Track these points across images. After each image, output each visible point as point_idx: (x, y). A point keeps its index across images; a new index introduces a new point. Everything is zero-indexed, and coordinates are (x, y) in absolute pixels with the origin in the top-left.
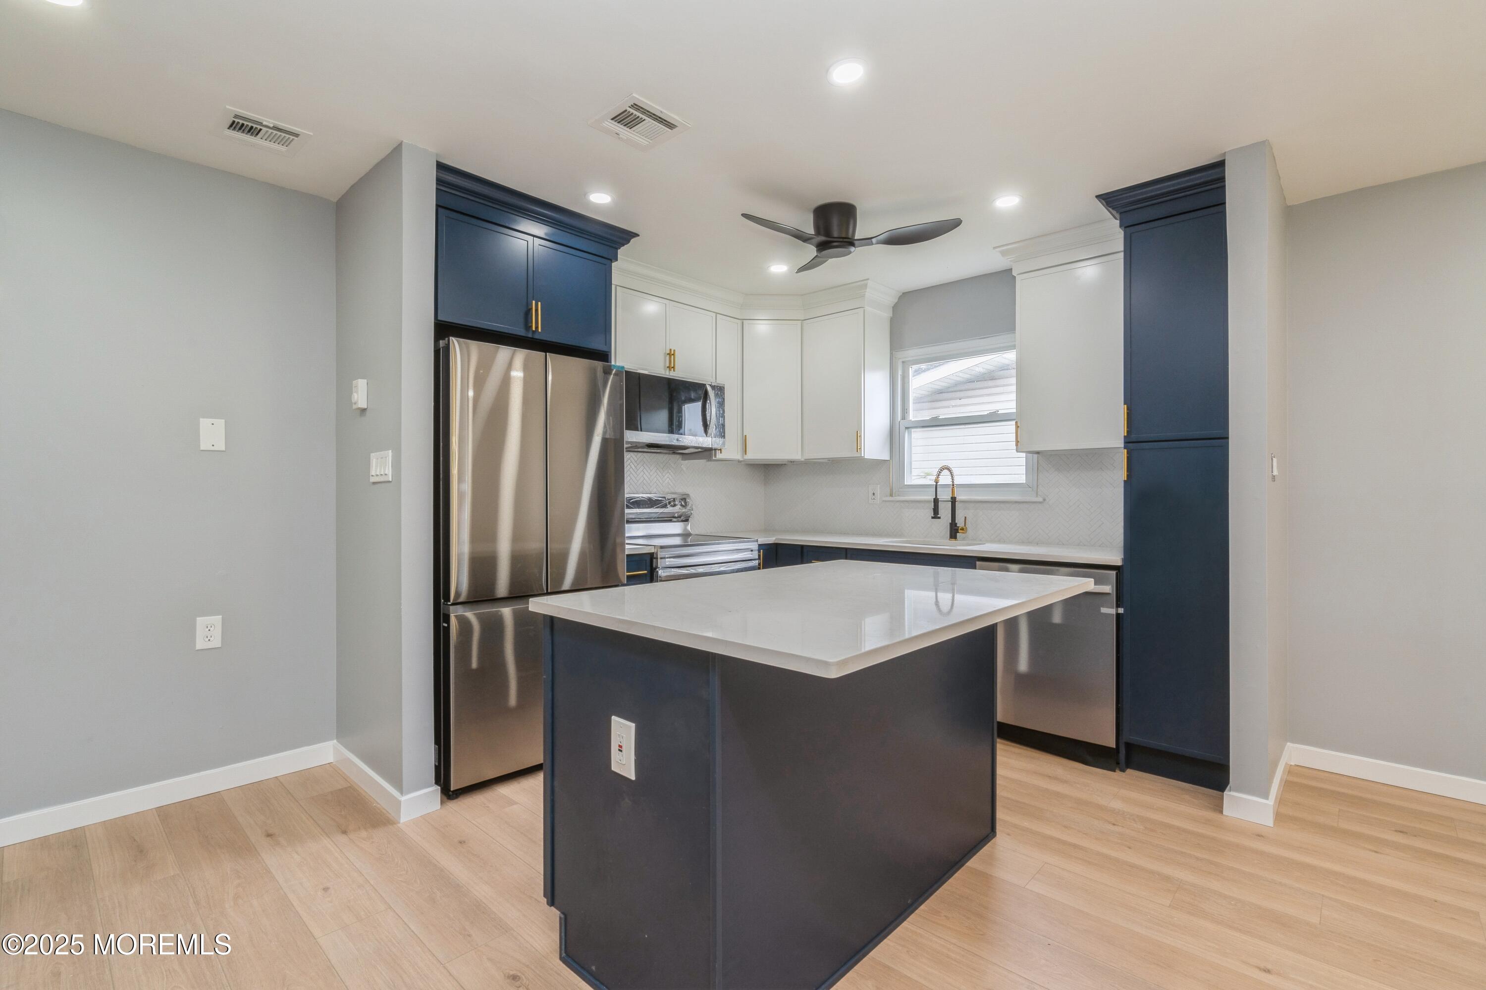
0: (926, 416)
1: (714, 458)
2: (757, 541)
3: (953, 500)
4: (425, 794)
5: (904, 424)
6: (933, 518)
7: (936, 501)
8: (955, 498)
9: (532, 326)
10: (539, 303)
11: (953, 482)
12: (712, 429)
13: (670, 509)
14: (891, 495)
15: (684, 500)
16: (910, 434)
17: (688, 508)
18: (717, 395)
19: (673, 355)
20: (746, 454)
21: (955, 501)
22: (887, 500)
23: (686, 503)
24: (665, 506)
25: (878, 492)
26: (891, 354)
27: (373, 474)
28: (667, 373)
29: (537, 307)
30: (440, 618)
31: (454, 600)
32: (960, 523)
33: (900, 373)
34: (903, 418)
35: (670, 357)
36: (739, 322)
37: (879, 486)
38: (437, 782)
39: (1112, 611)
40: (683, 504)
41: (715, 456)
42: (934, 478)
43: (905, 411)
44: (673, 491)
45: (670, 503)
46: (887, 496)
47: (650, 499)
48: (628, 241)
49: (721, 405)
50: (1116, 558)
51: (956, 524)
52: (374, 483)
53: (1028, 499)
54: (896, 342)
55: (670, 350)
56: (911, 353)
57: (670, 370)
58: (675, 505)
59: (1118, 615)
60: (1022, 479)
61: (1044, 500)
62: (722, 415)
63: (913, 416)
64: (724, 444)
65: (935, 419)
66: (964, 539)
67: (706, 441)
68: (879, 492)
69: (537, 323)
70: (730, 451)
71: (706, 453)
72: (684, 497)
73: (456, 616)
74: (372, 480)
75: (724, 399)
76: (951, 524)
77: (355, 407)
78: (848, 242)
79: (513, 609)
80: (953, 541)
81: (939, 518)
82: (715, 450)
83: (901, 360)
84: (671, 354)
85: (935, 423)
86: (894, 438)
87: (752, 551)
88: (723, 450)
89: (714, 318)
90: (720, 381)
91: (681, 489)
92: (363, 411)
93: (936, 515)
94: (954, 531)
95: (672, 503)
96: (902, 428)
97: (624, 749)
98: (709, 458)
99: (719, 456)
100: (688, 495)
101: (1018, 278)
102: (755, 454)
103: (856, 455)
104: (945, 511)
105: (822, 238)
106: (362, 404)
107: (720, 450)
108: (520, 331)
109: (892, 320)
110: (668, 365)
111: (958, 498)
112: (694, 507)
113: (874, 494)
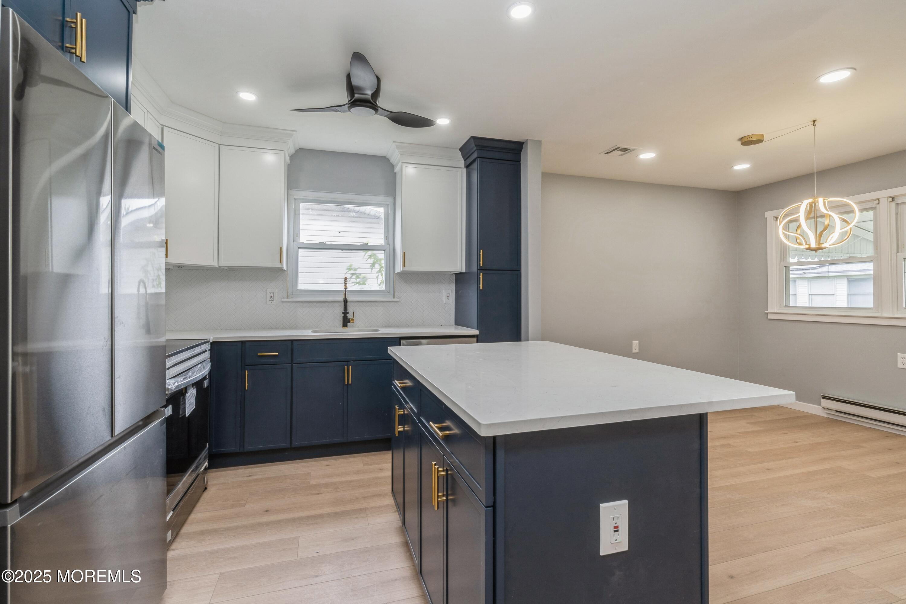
5: (297, 244)
8: (347, 300)
10: (84, 21)
14: (290, 297)
16: (301, 252)
21: (347, 302)
22: (284, 301)
26: (288, 191)
33: (293, 206)
34: (295, 240)
37: (276, 290)
43: (296, 235)
46: (284, 298)
51: (347, 317)
53: (389, 299)
54: (291, 185)
60: (383, 287)
61: (399, 300)
65: (323, 244)
66: (353, 327)
68: (276, 295)
69: (82, 47)
76: (344, 317)
80: (346, 329)
83: (294, 197)
85: (322, 247)
86: (289, 254)
94: (346, 322)
96: (296, 247)
97: (619, 528)
103: (279, 265)
109: (289, 166)
113: (272, 296)
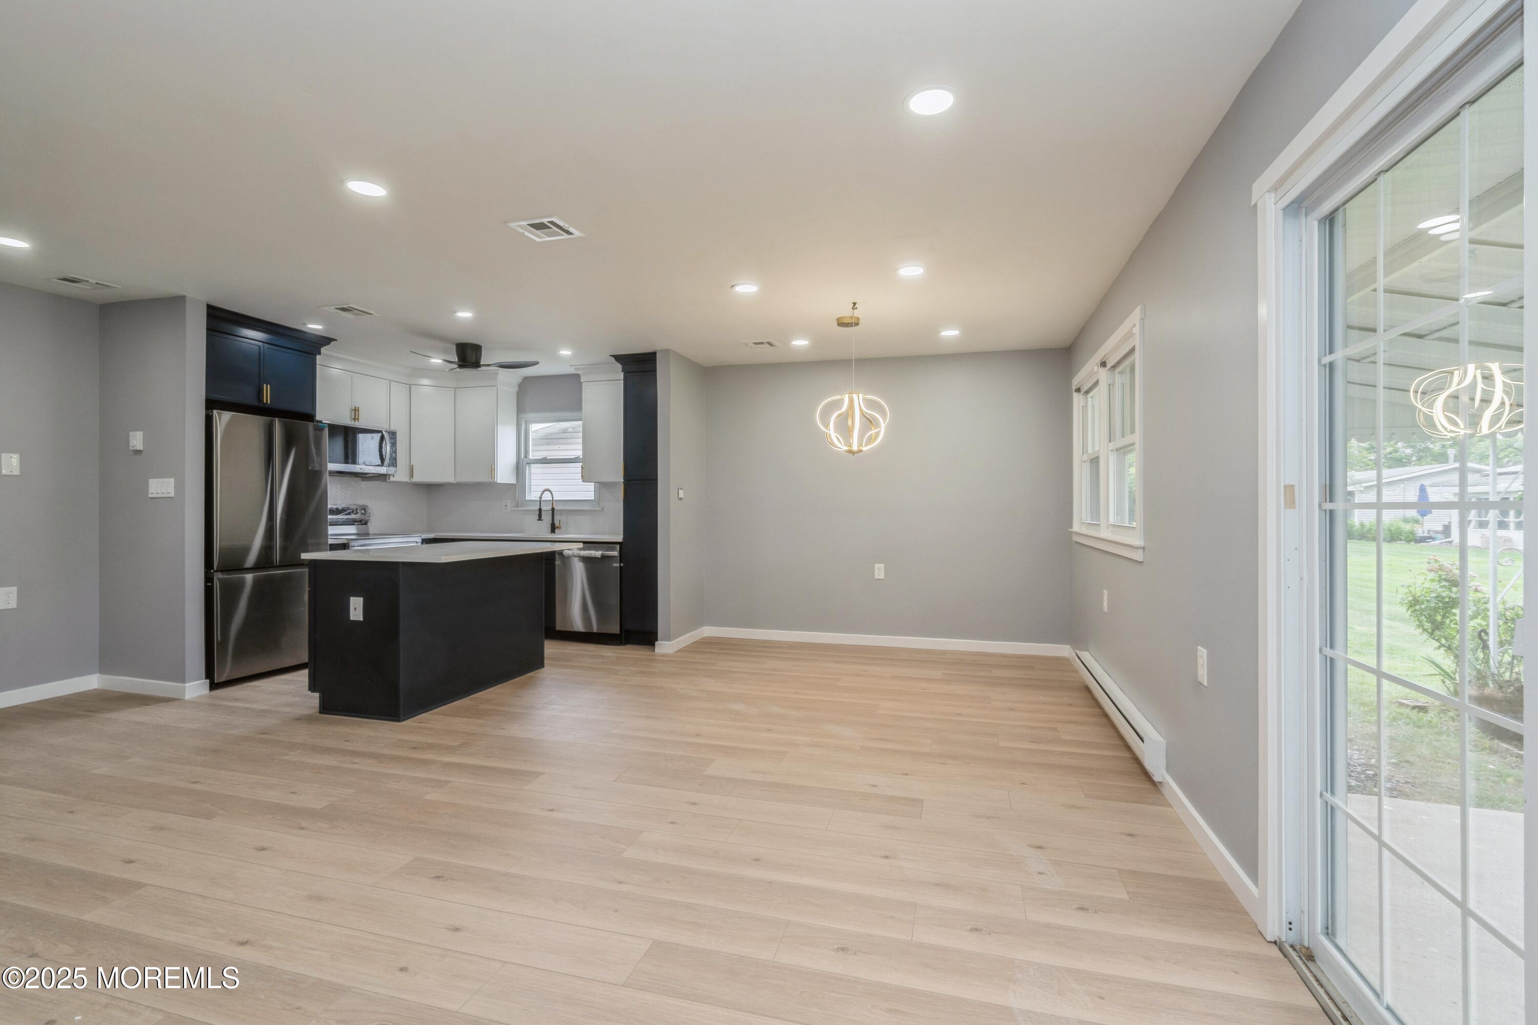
0: (540, 455)
1: (388, 481)
2: (421, 536)
3: (553, 509)
4: (199, 683)
5: (526, 460)
6: (538, 520)
7: (540, 510)
9: (263, 400)
10: (269, 386)
11: (553, 498)
12: (387, 461)
13: (353, 516)
14: (517, 506)
15: (365, 509)
16: (530, 468)
17: (367, 515)
18: (391, 438)
19: (358, 410)
20: (412, 477)
21: (554, 511)
22: (514, 509)
23: (365, 511)
24: (349, 514)
25: (509, 505)
26: (518, 415)
27: (153, 492)
28: (353, 423)
29: (267, 390)
30: (208, 579)
31: (217, 568)
32: (557, 524)
33: (523, 427)
34: (526, 457)
35: (355, 412)
36: (408, 386)
37: (509, 500)
38: (207, 677)
39: (618, 565)
40: (363, 512)
41: (389, 479)
42: (539, 495)
43: (526, 452)
44: (354, 503)
45: (353, 512)
46: (514, 507)
47: (337, 509)
48: (329, 344)
49: (394, 444)
50: (619, 538)
51: (554, 524)
52: (152, 498)
53: (594, 509)
54: (521, 409)
55: (356, 407)
56: (530, 416)
57: (355, 421)
58: (357, 513)
59: (620, 566)
60: (592, 498)
61: (603, 509)
62: (394, 451)
63: (531, 456)
64: (396, 471)
65: (545, 458)
66: (559, 533)
67: (383, 470)
69: (267, 397)
70: (400, 475)
71: (383, 477)
72: (364, 507)
73: (218, 579)
74: (150, 496)
75: (396, 441)
76: (552, 524)
77: (131, 448)
78: (476, 364)
79: (254, 576)
80: (553, 534)
81: (542, 520)
82: (389, 475)
83: (524, 420)
84: (356, 410)
85: (544, 461)
86: (519, 469)
87: (417, 543)
88: (395, 476)
89: (388, 385)
90: (393, 428)
91: (361, 502)
92: (138, 452)
93: (540, 518)
94: (553, 529)
95: (355, 512)
96: (525, 463)
97: (357, 609)
98: (385, 480)
99: (392, 479)
100: (367, 506)
101: (584, 384)
102: (418, 478)
103: (491, 480)
104: (547, 518)
105: (461, 363)
106: (140, 447)
107: (393, 475)
108: (254, 403)
109: (518, 393)
110: (353, 417)
111: (556, 508)
112: (371, 515)
113: (506, 506)
